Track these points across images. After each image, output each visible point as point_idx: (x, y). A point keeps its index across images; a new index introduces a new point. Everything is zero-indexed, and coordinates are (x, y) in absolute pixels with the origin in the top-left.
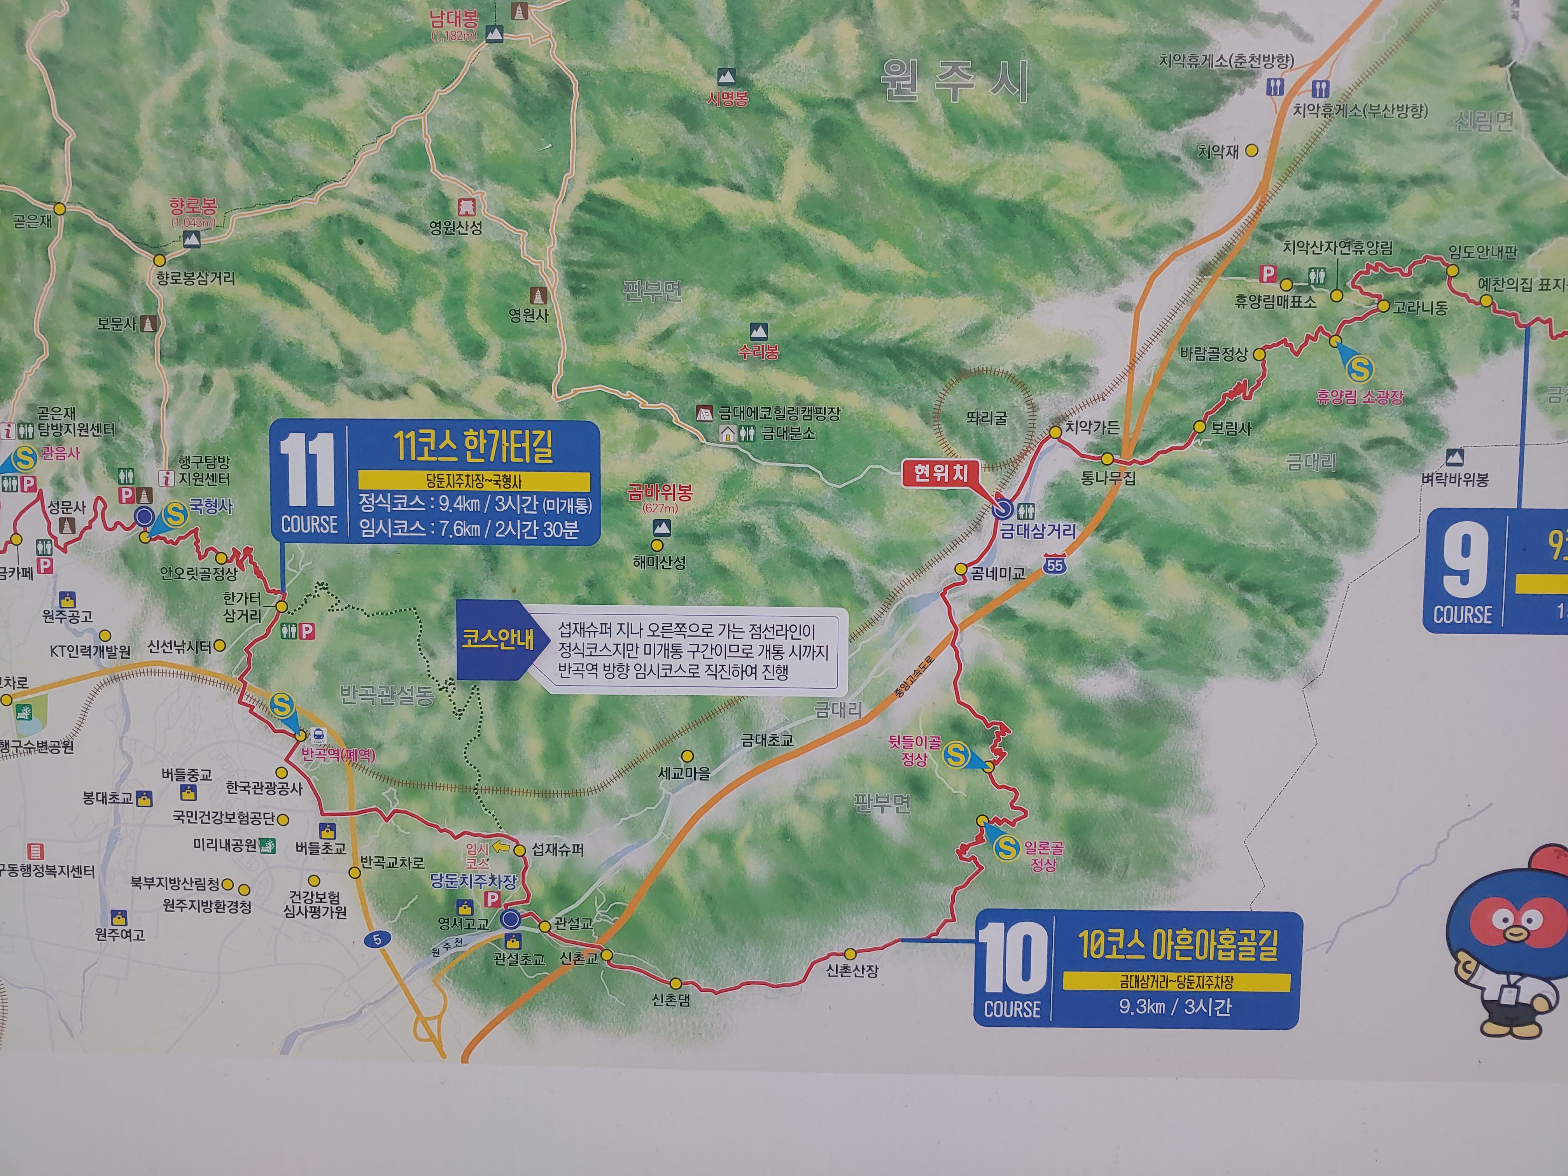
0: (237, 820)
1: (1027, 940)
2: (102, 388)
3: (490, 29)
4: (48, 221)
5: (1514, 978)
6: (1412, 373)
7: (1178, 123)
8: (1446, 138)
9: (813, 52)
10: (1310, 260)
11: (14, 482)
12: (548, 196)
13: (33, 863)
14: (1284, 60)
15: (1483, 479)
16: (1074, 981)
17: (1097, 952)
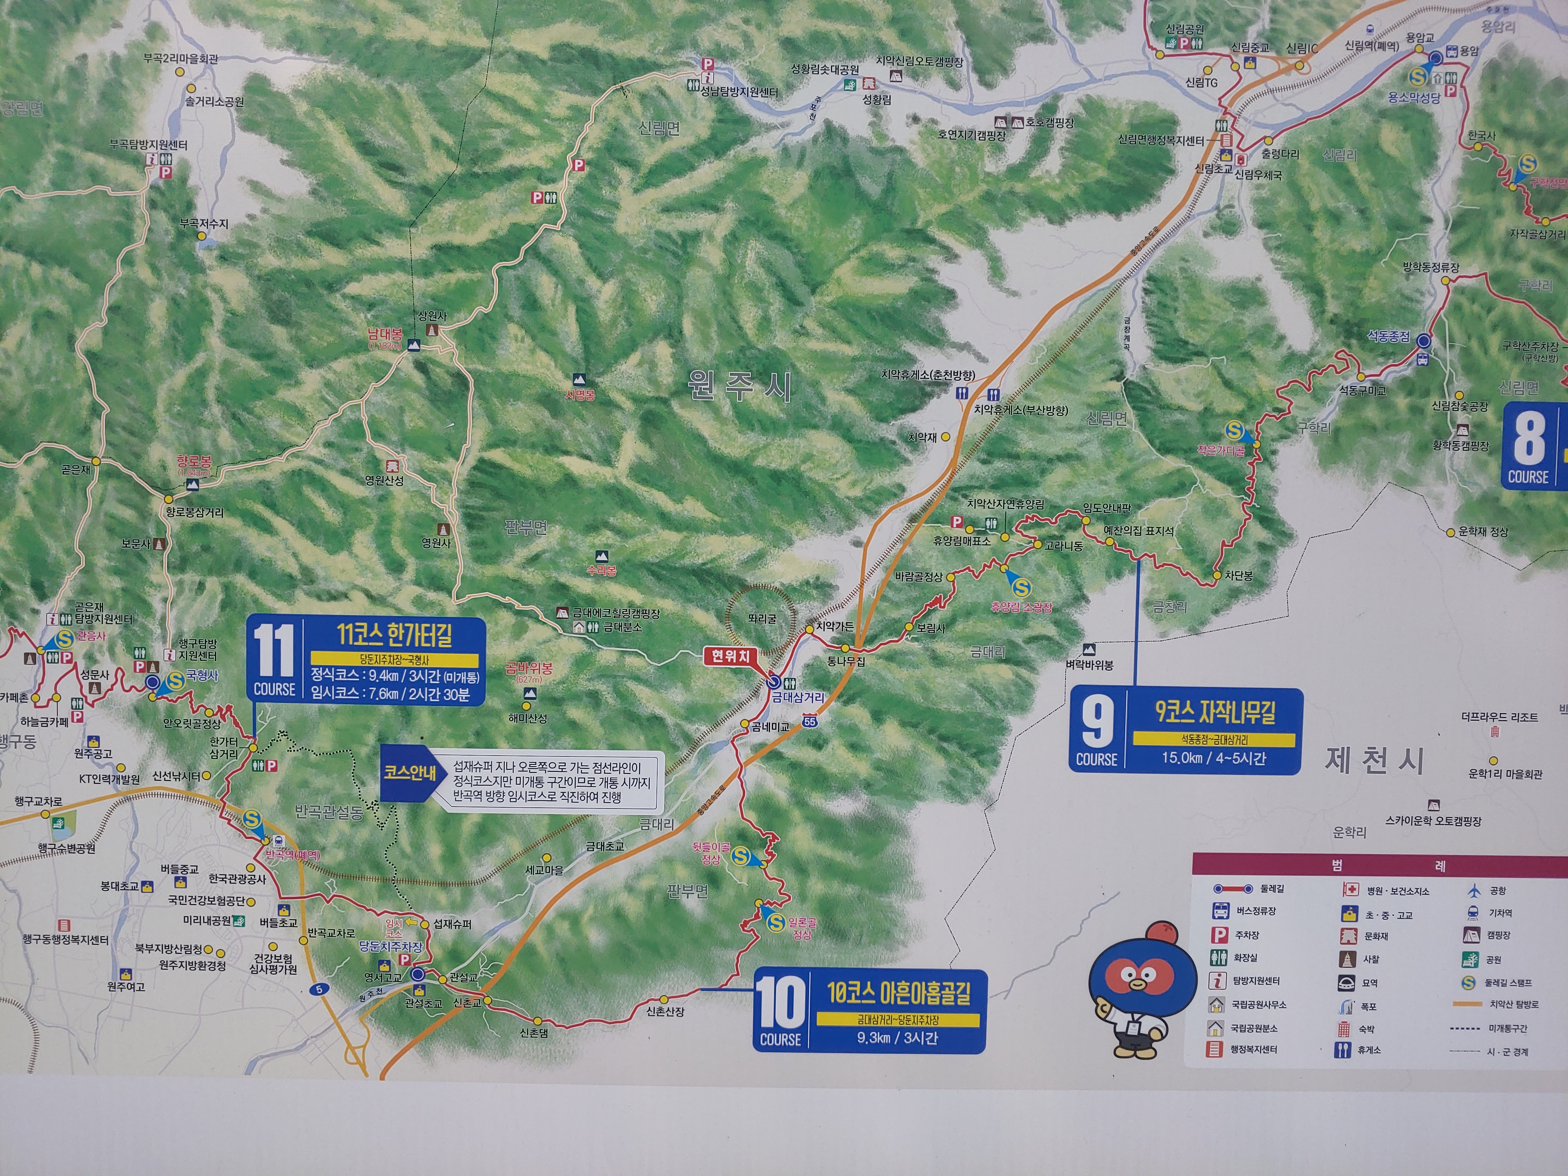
0: (216, 902)
1: (791, 989)
2: (124, 590)
3: (410, 342)
4: (87, 470)
5: (1136, 1016)
6: (1058, 591)
7: (895, 417)
8: (1080, 429)
9: (640, 364)
10: (987, 512)
11: (56, 656)
12: (451, 460)
13: (62, 934)
14: (968, 375)
15: (1109, 665)
16: (825, 1019)
17: (841, 998)
